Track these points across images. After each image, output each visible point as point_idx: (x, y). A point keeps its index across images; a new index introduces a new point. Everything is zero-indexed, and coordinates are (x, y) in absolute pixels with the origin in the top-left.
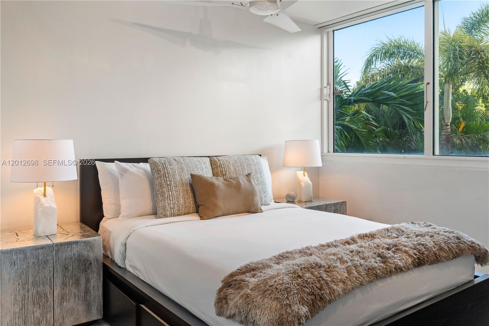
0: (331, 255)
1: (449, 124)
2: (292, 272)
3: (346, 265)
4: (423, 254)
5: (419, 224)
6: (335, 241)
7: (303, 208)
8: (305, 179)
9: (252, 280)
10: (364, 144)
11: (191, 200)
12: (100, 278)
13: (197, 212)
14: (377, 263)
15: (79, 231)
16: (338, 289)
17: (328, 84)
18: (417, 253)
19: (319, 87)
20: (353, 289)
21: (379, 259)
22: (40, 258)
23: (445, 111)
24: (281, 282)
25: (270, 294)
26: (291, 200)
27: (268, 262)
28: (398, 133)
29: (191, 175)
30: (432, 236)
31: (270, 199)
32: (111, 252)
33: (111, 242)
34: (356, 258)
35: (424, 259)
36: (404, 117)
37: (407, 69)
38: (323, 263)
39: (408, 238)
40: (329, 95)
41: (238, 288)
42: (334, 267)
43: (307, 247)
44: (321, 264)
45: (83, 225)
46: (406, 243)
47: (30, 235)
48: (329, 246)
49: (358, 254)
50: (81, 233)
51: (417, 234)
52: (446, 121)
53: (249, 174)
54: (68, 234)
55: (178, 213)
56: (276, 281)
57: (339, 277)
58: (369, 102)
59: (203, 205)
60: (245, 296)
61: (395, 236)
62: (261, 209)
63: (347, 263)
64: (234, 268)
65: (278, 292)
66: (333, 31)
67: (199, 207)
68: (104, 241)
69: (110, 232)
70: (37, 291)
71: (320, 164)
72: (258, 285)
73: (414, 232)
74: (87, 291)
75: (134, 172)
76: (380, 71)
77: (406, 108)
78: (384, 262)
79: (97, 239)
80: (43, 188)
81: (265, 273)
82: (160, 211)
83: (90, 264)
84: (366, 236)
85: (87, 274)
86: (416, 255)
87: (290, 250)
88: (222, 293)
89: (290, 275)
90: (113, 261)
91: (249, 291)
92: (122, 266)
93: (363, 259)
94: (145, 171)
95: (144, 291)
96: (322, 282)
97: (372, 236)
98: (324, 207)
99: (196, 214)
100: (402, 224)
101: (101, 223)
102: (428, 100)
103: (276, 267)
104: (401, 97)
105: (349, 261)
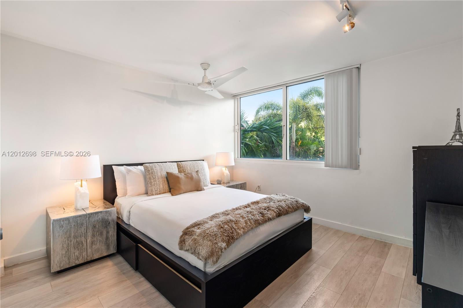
0: (237, 215)
1: (294, 142)
2: (218, 225)
3: (245, 219)
4: (281, 211)
5: (279, 195)
6: (240, 206)
7: (225, 187)
8: (226, 172)
9: (198, 231)
10: (255, 152)
11: (167, 186)
12: (115, 230)
13: (170, 192)
14: (259, 217)
15: (103, 205)
16: (241, 232)
17: (238, 124)
18: (278, 211)
19: (233, 125)
20: (248, 231)
21: (261, 215)
22: (79, 222)
23: (292, 136)
24: (212, 231)
25: (207, 238)
26: (219, 183)
27: (206, 220)
28: (271, 146)
29: (167, 172)
30: (285, 201)
31: (209, 183)
32: (121, 216)
33: (121, 210)
34: (250, 215)
35: (281, 213)
36: (273, 138)
37: (275, 115)
38: (233, 219)
39: (274, 203)
40: (238, 129)
41: (191, 235)
42: (239, 221)
43: (226, 210)
44: (232, 220)
45: (105, 201)
46: (273, 206)
47: (72, 209)
48: (237, 209)
49: (250, 213)
50: (104, 206)
51: (278, 200)
52: (293, 140)
53: (198, 171)
54: (95, 207)
55: (160, 193)
56: (210, 231)
57: (241, 226)
58: (257, 131)
59: (173, 188)
60: (194, 240)
61: (268, 202)
62: (204, 189)
63: (245, 218)
64: (188, 224)
65: (211, 237)
66: (240, 98)
67: (171, 189)
68: (117, 209)
69: (121, 205)
70: (77, 241)
71: (233, 164)
72: (201, 233)
73: (277, 199)
74: (107, 238)
75: (135, 172)
76: (263, 116)
77: (273, 134)
78: (263, 216)
79: (113, 210)
80: (80, 183)
81: (205, 226)
82: (149, 192)
83: (109, 223)
84: (255, 203)
85: (107, 229)
86: (277, 211)
87: (218, 212)
88: (182, 238)
89: (217, 227)
90: (123, 221)
91: (196, 237)
92: (128, 223)
93: (253, 215)
94: (141, 170)
95: (140, 237)
96: (233, 229)
97: (257, 203)
98: (236, 185)
99: (169, 193)
100: (272, 195)
101: (116, 199)
102: (284, 133)
103: (210, 222)
104: (271, 129)
105: (246, 217)
